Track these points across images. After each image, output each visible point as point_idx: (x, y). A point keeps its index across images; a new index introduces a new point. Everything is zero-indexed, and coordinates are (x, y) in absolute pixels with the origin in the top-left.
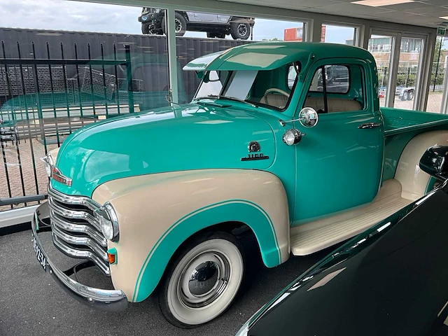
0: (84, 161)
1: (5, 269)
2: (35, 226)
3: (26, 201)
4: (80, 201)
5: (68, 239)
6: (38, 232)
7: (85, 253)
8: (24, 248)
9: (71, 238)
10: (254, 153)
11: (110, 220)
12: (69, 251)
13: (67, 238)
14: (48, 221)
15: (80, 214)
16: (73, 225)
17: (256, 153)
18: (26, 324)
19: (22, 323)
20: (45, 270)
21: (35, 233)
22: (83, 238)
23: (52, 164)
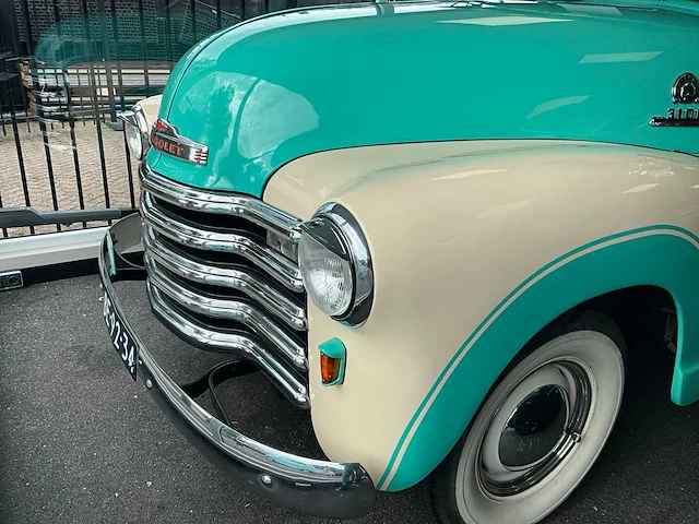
0: (234, 106)
1: (41, 354)
2: (108, 267)
3: (85, 219)
4: (229, 205)
5: (189, 301)
6: (113, 279)
7: (234, 341)
8: (82, 311)
9: (197, 299)
10: (685, 107)
11: (346, 257)
12: (189, 329)
13: (186, 297)
14: (138, 257)
15: (229, 241)
16: (205, 268)
17: (689, 106)
18: (85, 494)
19: (75, 491)
20: (134, 375)
21: (106, 281)
22: (234, 304)
23: (144, 129)
